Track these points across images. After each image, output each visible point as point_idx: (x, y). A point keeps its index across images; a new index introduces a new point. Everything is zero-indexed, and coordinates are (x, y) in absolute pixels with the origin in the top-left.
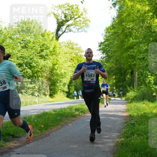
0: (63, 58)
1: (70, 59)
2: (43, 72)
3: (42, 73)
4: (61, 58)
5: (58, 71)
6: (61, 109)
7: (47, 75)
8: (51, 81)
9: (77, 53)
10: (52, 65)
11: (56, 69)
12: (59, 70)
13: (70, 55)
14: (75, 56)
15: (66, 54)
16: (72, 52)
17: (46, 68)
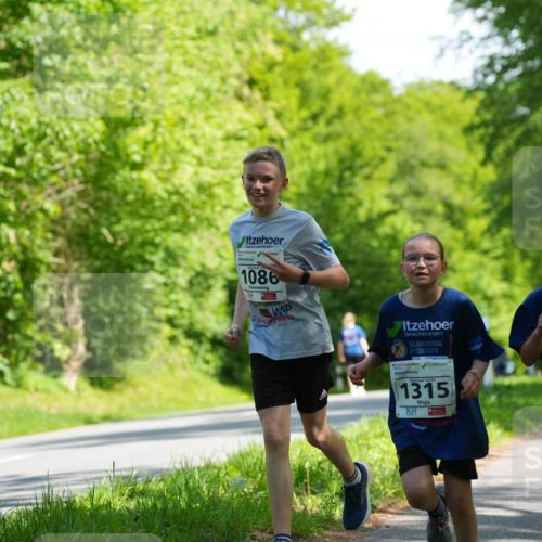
0: (184, 72)
1: (238, 76)
2: (34, 182)
3: (25, 188)
4: (168, 70)
5: (146, 175)
6: (186, 472)
7: (62, 204)
8: (97, 257)
9: (297, 31)
10: (100, 126)
11: (137, 158)
12: (154, 165)
13: (238, 52)
14: (276, 53)
15: (208, 42)
16: (253, 25)
17: (57, 154)
